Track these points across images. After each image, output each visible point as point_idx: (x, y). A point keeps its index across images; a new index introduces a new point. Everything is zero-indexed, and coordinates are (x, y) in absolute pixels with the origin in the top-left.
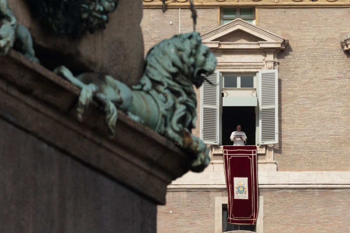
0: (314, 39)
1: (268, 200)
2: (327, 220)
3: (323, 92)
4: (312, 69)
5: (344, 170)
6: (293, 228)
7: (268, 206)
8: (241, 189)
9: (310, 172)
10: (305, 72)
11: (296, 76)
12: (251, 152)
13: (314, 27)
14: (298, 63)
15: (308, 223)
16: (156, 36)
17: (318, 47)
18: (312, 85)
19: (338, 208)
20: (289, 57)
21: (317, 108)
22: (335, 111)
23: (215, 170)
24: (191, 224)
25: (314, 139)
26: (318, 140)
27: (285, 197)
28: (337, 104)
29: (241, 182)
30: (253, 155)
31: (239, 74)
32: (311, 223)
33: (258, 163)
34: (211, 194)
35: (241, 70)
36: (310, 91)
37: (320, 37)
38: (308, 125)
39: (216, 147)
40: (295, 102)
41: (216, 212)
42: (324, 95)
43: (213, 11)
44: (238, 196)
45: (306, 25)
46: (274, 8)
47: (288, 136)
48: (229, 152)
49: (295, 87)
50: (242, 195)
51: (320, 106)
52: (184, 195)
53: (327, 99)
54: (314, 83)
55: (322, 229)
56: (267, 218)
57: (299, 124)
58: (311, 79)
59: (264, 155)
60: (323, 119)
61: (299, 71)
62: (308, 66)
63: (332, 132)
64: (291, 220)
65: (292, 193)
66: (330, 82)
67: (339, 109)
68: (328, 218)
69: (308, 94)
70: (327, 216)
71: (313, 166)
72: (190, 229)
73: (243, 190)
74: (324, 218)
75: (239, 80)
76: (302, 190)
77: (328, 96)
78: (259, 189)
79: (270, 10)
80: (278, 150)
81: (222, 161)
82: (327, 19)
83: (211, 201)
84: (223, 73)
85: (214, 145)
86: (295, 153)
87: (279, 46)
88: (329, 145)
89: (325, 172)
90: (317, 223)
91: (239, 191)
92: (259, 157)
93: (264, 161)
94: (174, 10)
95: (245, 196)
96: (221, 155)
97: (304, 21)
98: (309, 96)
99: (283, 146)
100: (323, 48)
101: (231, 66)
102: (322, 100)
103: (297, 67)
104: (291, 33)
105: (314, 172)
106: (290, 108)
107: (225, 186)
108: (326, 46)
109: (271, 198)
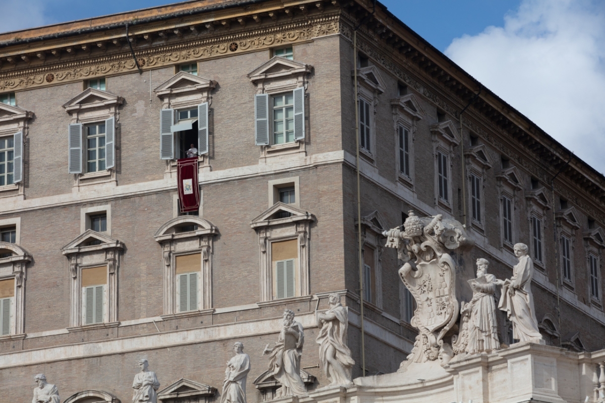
0: (234, 78)
1: (206, 192)
2: (243, 201)
3: (240, 113)
4: (232, 99)
5: (253, 164)
6: (222, 210)
7: (206, 197)
8: (188, 187)
9: (231, 169)
10: (228, 101)
11: (223, 105)
12: (194, 161)
13: (234, 69)
14: (224, 95)
15: (231, 205)
16: (136, 91)
17: (237, 82)
18: (233, 109)
19: (250, 191)
20: (218, 92)
21: (236, 125)
22: (247, 125)
23: (172, 177)
24: (159, 215)
25: (234, 146)
26: (237, 147)
27: (216, 189)
28: (249, 119)
29: (188, 183)
30: (195, 163)
31: (188, 109)
32: (233, 204)
33: (199, 168)
34: (171, 193)
35: (189, 106)
36: (231, 114)
37: (238, 75)
38: (230, 137)
39: (173, 161)
40: (222, 122)
41: (174, 206)
42: (241, 115)
43: (171, 69)
44: (186, 192)
45: (228, 69)
46: (208, 60)
47: (218, 146)
48: (181, 163)
49: (222, 112)
50: (188, 191)
51: (238, 123)
52: (154, 197)
53: (242, 117)
54: (234, 107)
55: (240, 207)
56: (206, 205)
57: (225, 138)
58: (232, 105)
59: (203, 161)
60: (240, 132)
61: (224, 101)
62: (230, 96)
63: (245, 140)
64: (220, 204)
65: (221, 185)
66: (244, 106)
67: (250, 123)
68: (243, 199)
69: (231, 116)
70: (243, 198)
71: (234, 164)
72: (158, 219)
73: (189, 188)
74: (241, 200)
75: (189, 113)
76: (227, 182)
77: (243, 115)
78: (199, 185)
79: (206, 62)
80: (211, 156)
81: (176, 170)
82: (242, 63)
83: (171, 198)
84: (178, 110)
85: (171, 160)
86: (222, 157)
87: (208, 86)
88: (244, 149)
89: (240, 168)
90: (237, 203)
91: (187, 188)
92: (200, 164)
93: (204, 166)
94: (147, 72)
95: (190, 192)
96: (176, 166)
97: (227, 66)
98: (231, 117)
99: (215, 154)
100: (240, 83)
101: (182, 104)
102: (239, 119)
103: (223, 98)
104: (220, 76)
105: (233, 169)
106: (219, 127)
107: (176, 187)
108: (241, 81)
109: (208, 190)
